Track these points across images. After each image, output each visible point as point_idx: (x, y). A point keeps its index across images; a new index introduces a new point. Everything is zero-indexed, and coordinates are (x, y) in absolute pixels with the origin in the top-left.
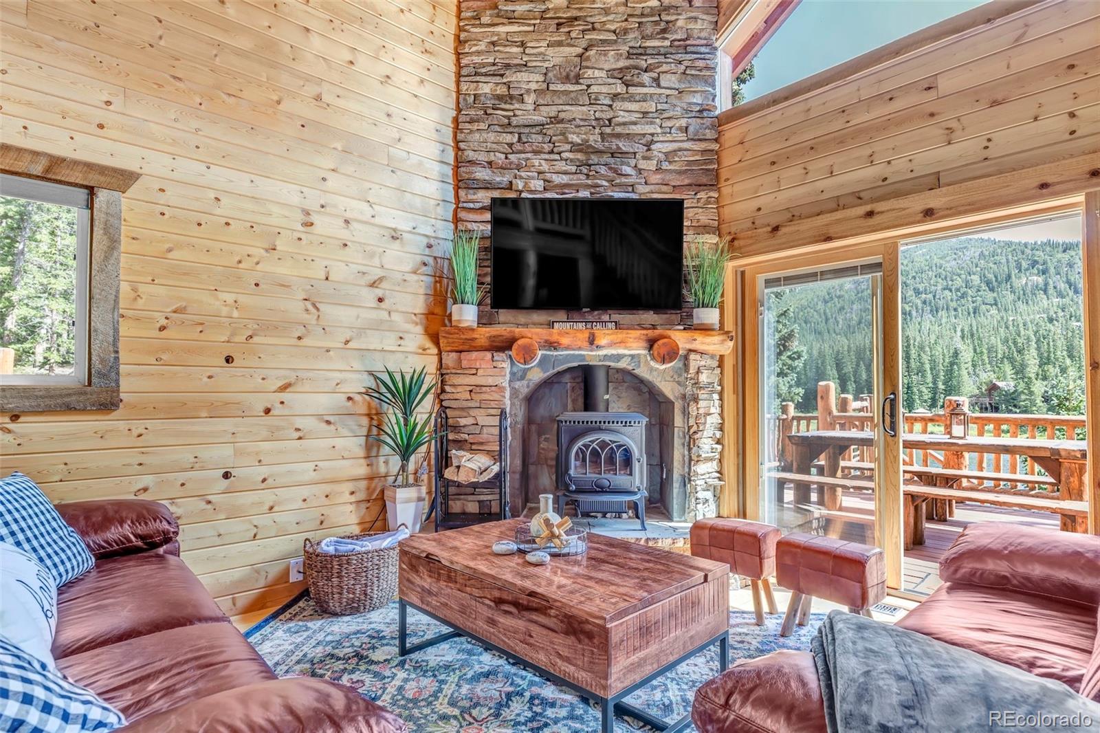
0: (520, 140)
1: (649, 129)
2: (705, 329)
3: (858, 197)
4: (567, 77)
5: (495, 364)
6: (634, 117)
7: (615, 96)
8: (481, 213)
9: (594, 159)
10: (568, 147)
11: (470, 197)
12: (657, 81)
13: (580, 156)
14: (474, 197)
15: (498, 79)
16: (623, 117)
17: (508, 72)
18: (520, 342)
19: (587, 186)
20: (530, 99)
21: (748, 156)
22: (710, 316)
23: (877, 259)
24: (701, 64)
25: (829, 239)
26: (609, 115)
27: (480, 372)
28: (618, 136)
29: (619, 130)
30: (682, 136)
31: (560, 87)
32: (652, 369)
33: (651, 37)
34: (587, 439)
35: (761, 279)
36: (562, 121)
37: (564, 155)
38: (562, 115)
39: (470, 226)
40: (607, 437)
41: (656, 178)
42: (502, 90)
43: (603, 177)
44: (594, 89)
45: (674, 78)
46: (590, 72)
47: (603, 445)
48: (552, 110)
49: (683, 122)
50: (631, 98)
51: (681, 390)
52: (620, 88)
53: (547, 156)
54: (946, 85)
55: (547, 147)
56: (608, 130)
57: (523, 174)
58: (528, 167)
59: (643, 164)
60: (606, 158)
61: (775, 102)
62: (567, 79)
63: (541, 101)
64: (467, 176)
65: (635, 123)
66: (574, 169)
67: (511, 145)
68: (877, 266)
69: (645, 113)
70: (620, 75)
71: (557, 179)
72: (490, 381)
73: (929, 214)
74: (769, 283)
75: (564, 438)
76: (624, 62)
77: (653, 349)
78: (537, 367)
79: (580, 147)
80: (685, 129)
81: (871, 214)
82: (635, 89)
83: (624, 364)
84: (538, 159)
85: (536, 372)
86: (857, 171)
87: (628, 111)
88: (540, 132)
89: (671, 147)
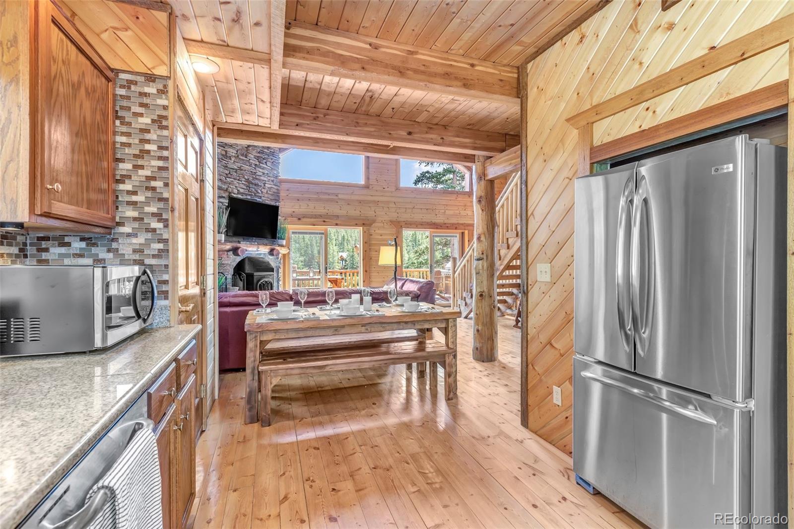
0: (230, 173)
1: (265, 179)
2: (282, 246)
3: (321, 216)
4: (243, 154)
5: (228, 256)
6: (261, 174)
7: (256, 165)
9: (251, 186)
10: (244, 180)
12: (266, 163)
13: (247, 183)
15: (223, 148)
16: (258, 173)
17: (226, 147)
18: (240, 248)
19: (250, 195)
20: (233, 159)
22: (284, 242)
23: (323, 232)
24: (277, 161)
25: (315, 225)
26: (255, 171)
28: (257, 179)
29: (257, 177)
30: (272, 183)
31: (242, 157)
32: (269, 258)
34: (262, 281)
35: (291, 231)
36: (242, 170)
37: (243, 182)
38: (242, 168)
40: (266, 280)
41: (266, 195)
42: (224, 153)
43: (253, 192)
44: (251, 161)
45: (270, 163)
47: (266, 282)
48: (239, 165)
49: (272, 179)
50: (260, 167)
51: (276, 265)
52: (258, 163)
54: (340, 196)
55: (238, 178)
56: (254, 176)
58: (233, 184)
59: (263, 190)
60: (254, 186)
61: (299, 183)
62: (242, 155)
63: (236, 161)
65: (261, 176)
66: (245, 187)
67: (226, 174)
68: (323, 234)
69: (264, 173)
70: (258, 158)
71: (242, 191)
73: (337, 225)
74: (293, 233)
75: (255, 281)
76: (258, 155)
77: (271, 252)
78: (239, 257)
79: (247, 180)
80: (273, 181)
81: (324, 221)
82: (261, 165)
83: (262, 256)
84: (235, 182)
85: (238, 259)
86: (321, 209)
87: (259, 171)
88: (236, 172)
89: (270, 186)
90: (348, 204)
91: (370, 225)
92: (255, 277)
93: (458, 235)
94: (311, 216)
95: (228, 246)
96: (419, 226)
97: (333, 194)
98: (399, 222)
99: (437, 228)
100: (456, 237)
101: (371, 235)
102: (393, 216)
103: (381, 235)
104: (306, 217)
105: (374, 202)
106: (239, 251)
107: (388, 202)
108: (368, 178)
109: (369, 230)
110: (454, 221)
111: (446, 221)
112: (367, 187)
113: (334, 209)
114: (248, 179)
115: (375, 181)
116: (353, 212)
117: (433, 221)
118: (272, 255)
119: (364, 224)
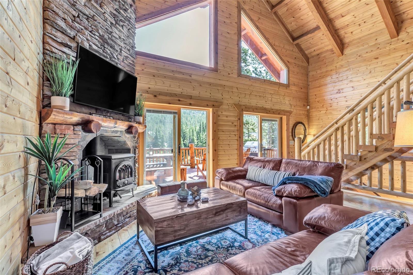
0: (78, 17)
1: (122, 44)
2: (139, 123)
3: (176, 95)
5: (75, 132)
7: (112, 23)
8: (60, 45)
9: (106, 46)
10: (98, 35)
11: (54, 32)
12: (122, 26)
13: (101, 41)
14: (56, 34)
16: (114, 34)
18: (94, 122)
21: (145, 70)
23: (176, 111)
24: (133, 30)
25: (170, 104)
26: (110, 30)
27: (67, 136)
28: (112, 40)
29: (114, 38)
30: (128, 52)
31: (95, 4)
32: (126, 137)
33: (121, 9)
35: (147, 108)
36: (95, 21)
37: (97, 37)
38: (95, 18)
39: (54, 50)
40: (126, 164)
41: (122, 64)
43: (109, 54)
44: (106, 15)
45: (126, 29)
46: (106, 7)
47: (126, 166)
48: (91, 12)
49: (128, 48)
50: (117, 28)
51: (133, 145)
52: (114, 22)
53: (89, 33)
54: (193, 77)
56: (110, 36)
57: (81, 36)
58: (83, 34)
59: (119, 57)
60: (109, 48)
63: (87, 4)
64: (52, 19)
65: (117, 39)
67: (74, 17)
68: (176, 113)
69: (120, 37)
70: (114, 16)
72: (72, 141)
73: (190, 105)
74: (148, 111)
75: (113, 166)
76: (115, 12)
77: (129, 130)
78: (90, 134)
79: (101, 37)
80: (129, 50)
81: (179, 100)
82: (117, 26)
83: (118, 134)
84: (87, 32)
85: (90, 137)
86: (176, 88)
87: (116, 33)
88: (87, 19)
89: (126, 55)
90: (200, 85)
91: (218, 107)
92: (113, 162)
93: (278, 120)
94: (166, 94)
95: (76, 118)
96: (255, 110)
97: (187, 74)
98: (241, 105)
99: (267, 113)
100: (277, 121)
101: (219, 116)
102: (236, 99)
103: (227, 117)
104: (162, 95)
105: (221, 85)
106: (93, 126)
107: (232, 87)
108: (216, 63)
109: (217, 111)
110: (277, 107)
111: (273, 107)
112: (215, 70)
113: (188, 90)
114: (103, 36)
115: (222, 66)
116: (205, 93)
117: (264, 106)
118: (131, 133)
119: (213, 105)
